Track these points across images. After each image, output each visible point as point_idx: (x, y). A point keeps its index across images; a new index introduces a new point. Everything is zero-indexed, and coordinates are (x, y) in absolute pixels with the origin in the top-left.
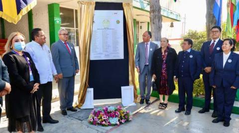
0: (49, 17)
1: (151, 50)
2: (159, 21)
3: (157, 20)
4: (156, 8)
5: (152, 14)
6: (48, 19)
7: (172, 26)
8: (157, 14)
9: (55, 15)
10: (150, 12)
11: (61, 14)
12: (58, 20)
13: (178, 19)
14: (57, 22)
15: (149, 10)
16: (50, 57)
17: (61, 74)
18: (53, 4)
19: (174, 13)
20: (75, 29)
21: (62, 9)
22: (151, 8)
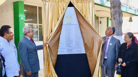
0: (14, 14)
1: (111, 44)
2: (120, 16)
3: (118, 16)
4: (116, 4)
5: (113, 10)
6: (13, 16)
7: (131, 20)
8: (117, 9)
9: (20, 12)
10: (111, 8)
11: (25, 11)
12: (22, 17)
13: (137, 14)
14: (22, 18)
15: (110, 6)
16: (16, 53)
17: (31, 72)
18: (18, 2)
19: (132, 8)
20: (38, 24)
21: (26, 6)
22: (111, 4)
